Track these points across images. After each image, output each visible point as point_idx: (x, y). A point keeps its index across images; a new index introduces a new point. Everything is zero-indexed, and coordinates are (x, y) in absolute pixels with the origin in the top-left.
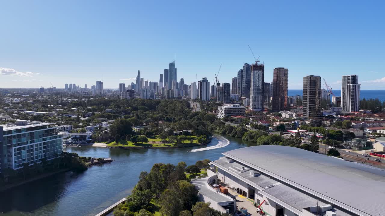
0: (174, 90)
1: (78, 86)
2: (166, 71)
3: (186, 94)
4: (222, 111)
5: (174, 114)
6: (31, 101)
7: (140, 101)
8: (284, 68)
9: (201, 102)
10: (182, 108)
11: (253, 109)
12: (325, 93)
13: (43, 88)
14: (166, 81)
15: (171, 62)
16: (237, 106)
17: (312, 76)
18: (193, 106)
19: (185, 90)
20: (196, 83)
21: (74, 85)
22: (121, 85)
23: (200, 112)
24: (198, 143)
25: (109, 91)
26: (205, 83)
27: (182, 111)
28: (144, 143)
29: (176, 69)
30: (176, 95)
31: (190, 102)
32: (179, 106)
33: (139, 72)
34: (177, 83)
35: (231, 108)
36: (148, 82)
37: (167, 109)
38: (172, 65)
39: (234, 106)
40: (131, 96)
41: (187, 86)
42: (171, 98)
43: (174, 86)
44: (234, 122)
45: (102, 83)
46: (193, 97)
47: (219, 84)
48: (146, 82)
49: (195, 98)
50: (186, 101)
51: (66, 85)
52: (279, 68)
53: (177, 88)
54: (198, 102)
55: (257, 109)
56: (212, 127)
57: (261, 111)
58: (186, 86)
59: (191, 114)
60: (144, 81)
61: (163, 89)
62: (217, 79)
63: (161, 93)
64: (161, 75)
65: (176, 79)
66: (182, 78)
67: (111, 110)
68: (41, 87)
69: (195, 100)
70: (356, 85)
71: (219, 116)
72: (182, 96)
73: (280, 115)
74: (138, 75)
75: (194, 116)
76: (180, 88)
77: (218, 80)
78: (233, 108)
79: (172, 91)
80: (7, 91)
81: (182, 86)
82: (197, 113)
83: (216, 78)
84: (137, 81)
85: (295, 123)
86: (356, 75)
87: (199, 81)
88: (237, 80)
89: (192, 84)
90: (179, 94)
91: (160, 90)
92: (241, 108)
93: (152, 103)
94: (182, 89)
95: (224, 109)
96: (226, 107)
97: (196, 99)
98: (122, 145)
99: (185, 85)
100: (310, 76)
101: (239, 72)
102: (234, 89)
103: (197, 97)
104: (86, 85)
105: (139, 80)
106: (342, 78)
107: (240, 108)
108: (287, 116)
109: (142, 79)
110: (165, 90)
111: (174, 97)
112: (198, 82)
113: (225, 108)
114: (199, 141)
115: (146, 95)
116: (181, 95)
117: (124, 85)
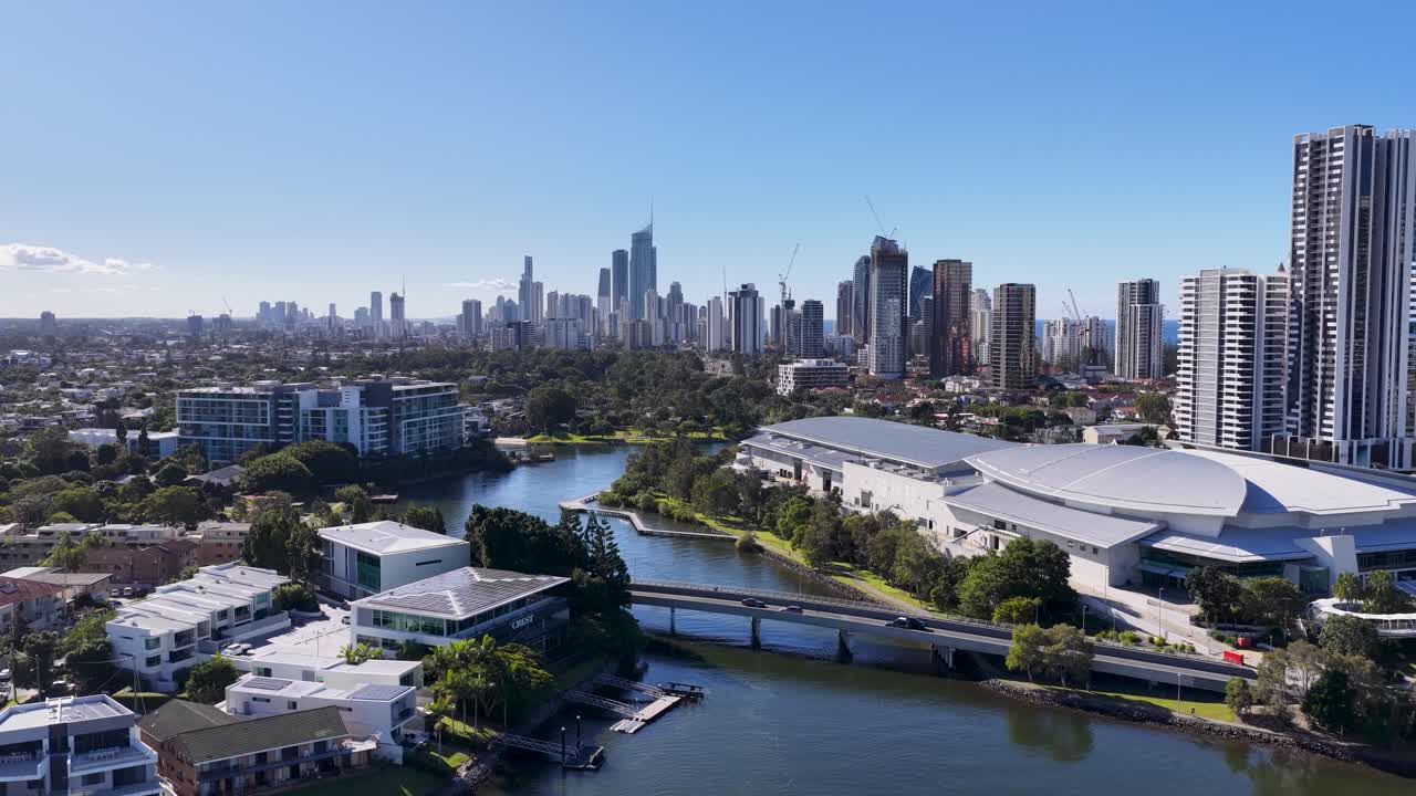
0: (653, 322)
1: (305, 310)
2: (619, 256)
3: (691, 336)
4: (787, 378)
5: (661, 385)
6: (219, 358)
7: (558, 354)
8: (960, 261)
9: (737, 359)
10: (683, 369)
11: (876, 373)
12: (1100, 331)
13: (200, 317)
14: (621, 290)
15: (639, 228)
16: (826, 363)
17: (1012, 285)
18: (714, 369)
19: (686, 322)
20: (722, 299)
21: (293, 306)
22: (467, 305)
23: (729, 379)
24: (723, 437)
25: (427, 325)
26: (749, 301)
27: (684, 377)
28: (605, 437)
29: (653, 252)
30: (658, 339)
31: (704, 359)
32: (674, 367)
33: (529, 262)
34: (660, 299)
35: (809, 369)
36: (560, 293)
37: (642, 373)
38: (643, 240)
39: (818, 363)
40: (519, 342)
41: (693, 308)
42: (642, 346)
43: (653, 312)
44: (817, 402)
45: (402, 299)
46: (713, 343)
47: (790, 304)
48: (553, 296)
49: (718, 347)
50: (691, 354)
51: (264, 306)
52: (948, 261)
53: (660, 317)
54: (727, 359)
55: (889, 372)
56: (758, 411)
57: (899, 377)
58: (689, 309)
59: (706, 383)
60: (546, 292)
61: (613, 318)
62: (784, 289)
63: (607, 333)
64: (604, 272)
65: (653, 284)
66: (676, 280)
67: (482, 377)
68: (191, 315)
69: (716, 355)
70: (1151, 308)
71: (780, 389)
72: (677, 341)
73: (943, 386)
74: (523, 271)
75: (715, 387)
76: (669, 313)
77: (787, 291)
78: (817, 369)
79: (647, 327)
80: (84, 328)
81: (677, 310)
82: (723, 381)
83: (782, 283)
84: (521, 290)
85: (960, 402)
86: (1154, 280)
87: (730, 294)
88: (851, 287)
89: (709, 302)
90: (666, 338)
91: (601, 324)
92: (839, 369)
93: (593, 361)
94: (677, 321)
95: (792, 372)
96: (799, 365)
97: (722, 350)
98: (559, 441)
99: (686, 306)
100: (1008, 285)
101: (858, 265)
102: (845, 319)
103: (724, 345)
104: (332, 307)
105: (529, 288)
106: (1117, 287)
107: (834, 369)
108: (957, 388)
109: (539, 286)
110: (619, 322)
111: (653, 344)
112: (728, 296)
113: (796, 369)
114: (727, 433)
115: (564, 339)
116: (673, 337)
117: (478, 304)
